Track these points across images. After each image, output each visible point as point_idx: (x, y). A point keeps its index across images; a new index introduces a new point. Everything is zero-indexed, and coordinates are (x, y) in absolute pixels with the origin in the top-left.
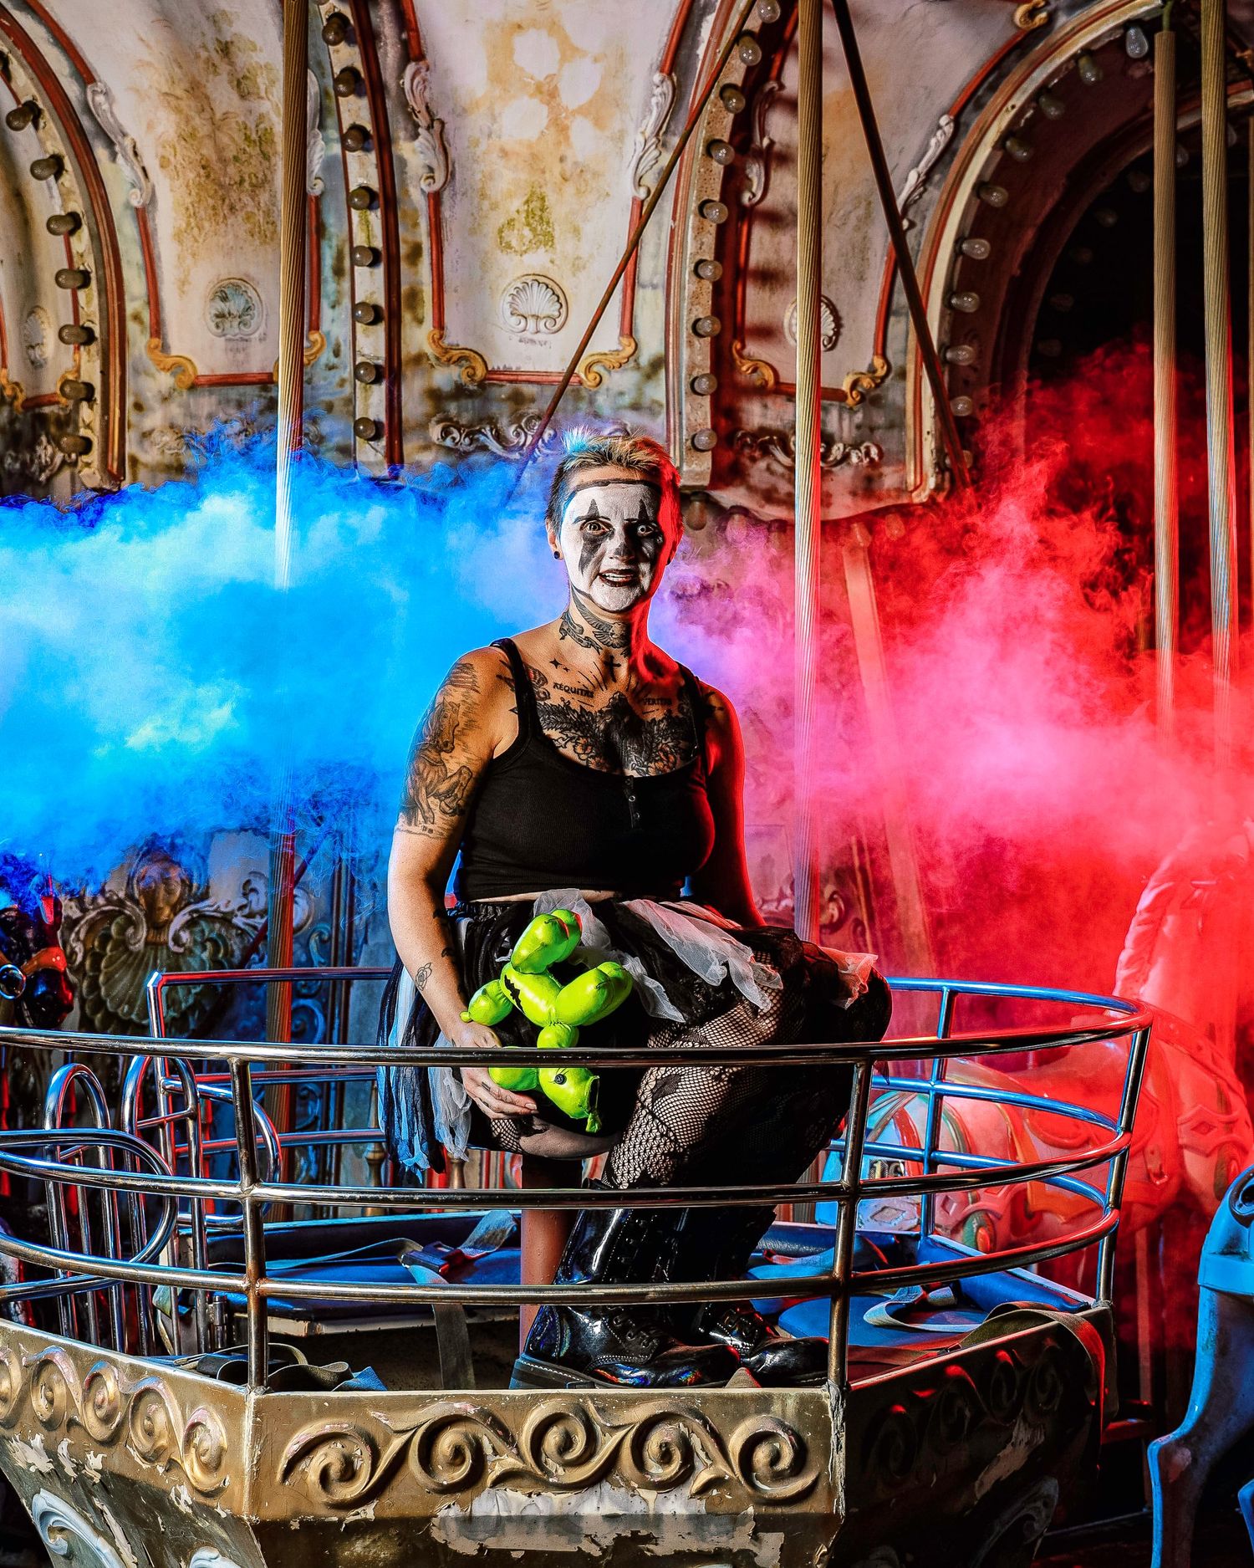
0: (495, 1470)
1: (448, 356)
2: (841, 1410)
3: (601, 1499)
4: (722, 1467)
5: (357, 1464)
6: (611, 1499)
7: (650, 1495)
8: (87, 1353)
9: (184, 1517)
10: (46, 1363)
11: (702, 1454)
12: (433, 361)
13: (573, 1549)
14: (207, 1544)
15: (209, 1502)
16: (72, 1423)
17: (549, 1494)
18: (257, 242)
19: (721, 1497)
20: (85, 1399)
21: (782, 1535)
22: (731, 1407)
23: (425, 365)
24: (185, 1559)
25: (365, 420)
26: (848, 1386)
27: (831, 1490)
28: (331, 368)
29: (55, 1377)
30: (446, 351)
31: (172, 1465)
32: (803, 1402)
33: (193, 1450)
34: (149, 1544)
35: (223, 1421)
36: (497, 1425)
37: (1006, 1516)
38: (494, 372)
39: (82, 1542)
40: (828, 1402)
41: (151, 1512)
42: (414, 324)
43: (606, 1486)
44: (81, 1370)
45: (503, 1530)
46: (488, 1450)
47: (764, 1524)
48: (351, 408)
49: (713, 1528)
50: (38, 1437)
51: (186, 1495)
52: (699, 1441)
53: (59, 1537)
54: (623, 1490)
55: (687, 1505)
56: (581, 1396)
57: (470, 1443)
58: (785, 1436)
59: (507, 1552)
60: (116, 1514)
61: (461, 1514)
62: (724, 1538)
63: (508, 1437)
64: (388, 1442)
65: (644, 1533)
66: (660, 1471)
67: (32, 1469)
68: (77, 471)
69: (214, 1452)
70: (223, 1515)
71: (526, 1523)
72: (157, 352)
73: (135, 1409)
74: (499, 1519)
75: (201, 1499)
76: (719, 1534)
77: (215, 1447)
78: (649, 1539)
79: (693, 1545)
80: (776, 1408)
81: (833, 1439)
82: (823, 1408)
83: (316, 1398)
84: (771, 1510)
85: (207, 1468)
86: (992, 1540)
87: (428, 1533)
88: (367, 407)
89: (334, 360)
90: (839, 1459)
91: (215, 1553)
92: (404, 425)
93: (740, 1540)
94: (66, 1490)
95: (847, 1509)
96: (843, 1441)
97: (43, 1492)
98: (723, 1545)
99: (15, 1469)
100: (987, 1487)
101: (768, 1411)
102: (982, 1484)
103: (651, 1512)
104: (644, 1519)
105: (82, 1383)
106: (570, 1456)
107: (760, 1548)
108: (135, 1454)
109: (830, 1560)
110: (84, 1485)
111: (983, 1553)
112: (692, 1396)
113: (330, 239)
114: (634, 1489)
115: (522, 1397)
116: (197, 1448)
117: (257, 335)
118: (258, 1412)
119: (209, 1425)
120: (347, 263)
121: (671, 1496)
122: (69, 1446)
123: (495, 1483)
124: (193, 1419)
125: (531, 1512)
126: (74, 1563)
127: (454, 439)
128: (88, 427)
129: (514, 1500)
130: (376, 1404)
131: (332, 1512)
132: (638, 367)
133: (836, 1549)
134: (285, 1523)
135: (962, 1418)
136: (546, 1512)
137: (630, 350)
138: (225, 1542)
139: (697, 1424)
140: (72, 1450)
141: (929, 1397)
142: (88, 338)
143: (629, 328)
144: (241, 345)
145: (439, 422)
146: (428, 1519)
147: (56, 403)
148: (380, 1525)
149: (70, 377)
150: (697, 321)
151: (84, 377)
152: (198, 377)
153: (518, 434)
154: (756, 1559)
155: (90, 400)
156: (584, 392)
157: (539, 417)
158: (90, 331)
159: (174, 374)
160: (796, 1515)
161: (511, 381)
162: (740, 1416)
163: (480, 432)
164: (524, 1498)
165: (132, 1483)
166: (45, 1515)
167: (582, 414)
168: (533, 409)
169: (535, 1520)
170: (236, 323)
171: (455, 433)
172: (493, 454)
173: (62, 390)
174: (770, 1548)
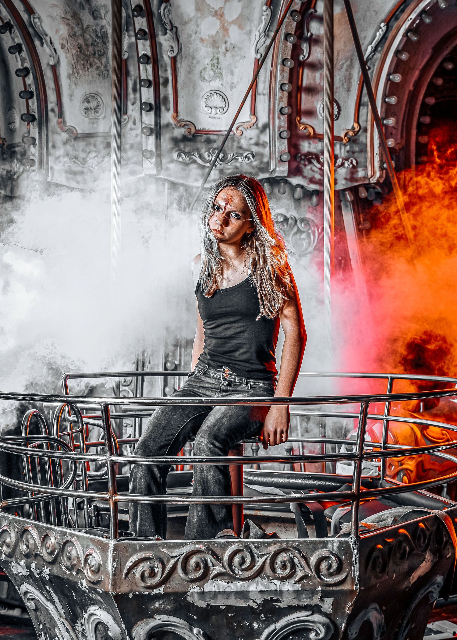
0: (213, 572)
1: (180, 124)
2: (357, 547)
3: (257, 584)
4: (308, 570)
5: (156, 570)
6: (261, 584)
7: (278, 583)
8: (42, 527)
9: (84, 593)
11: (299, 565)
12: (174, 126)
13: (245, 605)
14: (94, 604)
15: (95, 586)
16: (37, 555)
17: (236, 582)
18: (101, 78)
19: (307, 583)
20: (42, 545)
21: (332, 599)
22: (311, 546)
23: (171, 128)
24: (85, 610)
25: (147, 151)
26: (359, 537)
27: (353, 580)
29: (29, 536)
30: (179, 122)
31: (79, 571)
32: (341, 544)
33: (88, 565)
34: (69, 605)
35: (100, 553)
37: (422, 591)
38: (199, 130)
39: (41, 604)
40: (351, 544)
41: (70, 591)
42: (166, 111)
43: (259, 579)
44: (40, 533)
45: (217, 597)
46: (211, 565)
47: (325, 594)
48: (140, 146)
49: (304, 596)
50: (23, 561)
51: (85, 584)
52: (298, 560)
53: (31, 602)
54: (266, 580)
55: (293, 587)
56: (248, 542)
57: (203, 561)
58: (334, 558)
59: (218, 606)
60: (56, 592)
61: (199, 591)
62: (309, 600)
63: (218, 559)
64: (168, 561)
65: (275, 598)
66: (282, 572)
67: (20, 574)
68: (29, 173)
69: (97, 566)
70: (101, 592)
71: (226, 594)
72: (61, 124)
73: (63, 549)
74: (215, 592)
75: (91, 585)
76: (306, 598)
77: (97, 564)
78: (277, 601)
79: (296, 603)
80: (330, 546)
81: (354, 559)
82: (349, 546)
83: (139, 544)
84: (328, 588)
85: (93, 572)
86: (417, 601)
87: (186, 598)
88: (147, 145)
89: (133, 126)
90: (356, 567)
91: (97, 607)
92: (162, 153)
93: (316, 601)
94: (35, 583)
95: (360, 588)
96: (358, 560)
97: (25, 584)
98: (308, 603)
99: (13, 575)
100: (415, 579)
101: (326, 548)
102: (413, 578)
103: (278, 590)
104: (275, 592)
105: (40, 538)
106: (244, 567)
107: (323, 604)
108: (63, 567)
109: (353, 609)
111: (413, 606)
112: (295, 541)
113: (131, 77)
114: (271, 580)
115: (224, 543)
117: (101, 116)
118: (115, 549)
119: (94, 555)
120: (138, 86)
121: (286, 583)
122: (36, 564)
123: (213, 578)
124: (87, 552)
125: (228, 590)
126: (38, 613)
127: (183, 158)
128: (33, 155)
129: (221, 585)
130: (163, 545)
131: (146, 590)
132: (257, 128)
133: (355, 603)
134: (127, 595)
135: (405, 550)
136: (234, 590)
137: (254, 121)
138: (101, 602)
139: (297, 553)
140: (37, 566)
141: (392, 542)
142: (33, 119)
143: (254, 112)
144: (95, 121)
145: (176, 151)
146: (186, 593)
147: (21, 146)
148: (166, 595)
149: (26, 135)
150: (282, 108)
151: (32, 135)
152: (78, 134)
153: (209, 156)
154: (322, 609)
155: (34, 144)
156: (236, 139)
157: (217, 149)
158: (34, 116)
159: (68, 133)
160: (339, 590)
161: (206, 134)
162: (315, 550)
163: (193, 155)
164: (226, 584)
165: (62, 579)
166: (26, 593)
167: (235, 147)
168: (215, 146)
169: (230, 593)
170: (93, 112)
171: (183, 156)
172: (199, 164)
173: (23, 140)
174: (328, 604)
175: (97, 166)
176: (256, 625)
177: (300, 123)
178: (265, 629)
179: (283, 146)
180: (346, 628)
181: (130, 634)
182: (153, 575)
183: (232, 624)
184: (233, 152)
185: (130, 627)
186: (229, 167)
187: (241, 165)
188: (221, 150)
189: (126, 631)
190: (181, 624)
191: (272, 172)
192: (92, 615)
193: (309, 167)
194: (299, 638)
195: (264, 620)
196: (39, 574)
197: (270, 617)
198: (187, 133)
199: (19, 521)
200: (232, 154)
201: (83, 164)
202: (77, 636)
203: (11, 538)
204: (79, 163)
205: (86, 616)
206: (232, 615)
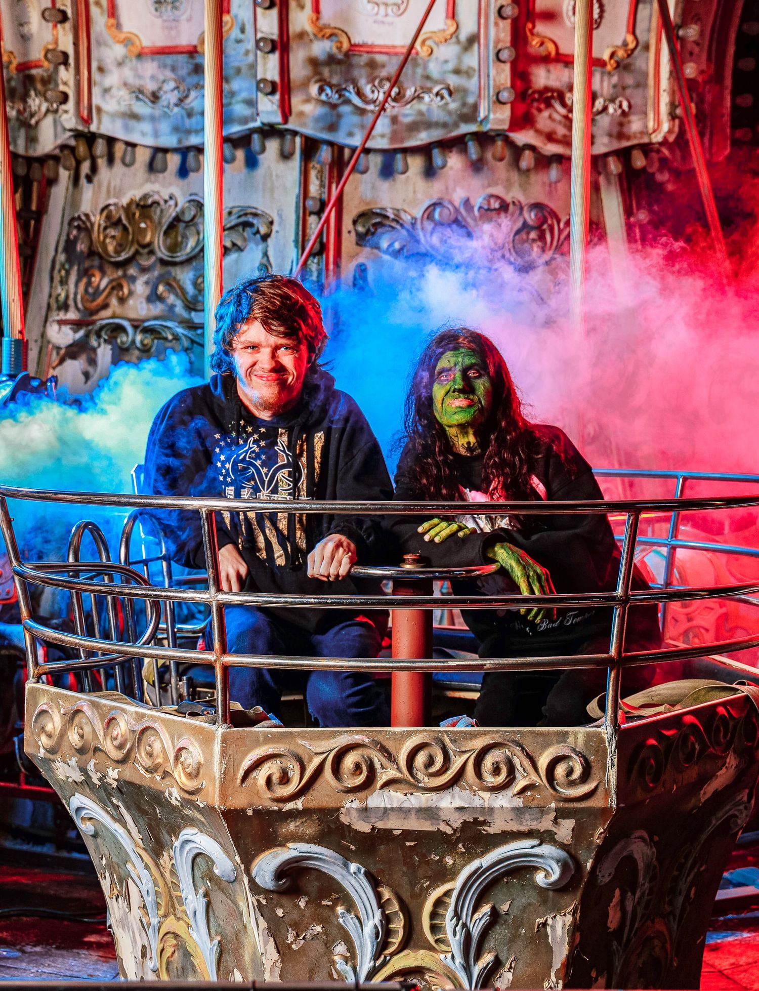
0: (382, 778)
1: (322, 33)
2: (614, 742)
3: (453, 797)
4: (534, 777)
5: (291, 774)
6: (460, 797)
7: (486, 795)
8: (105, 705)
9: (174, 808)
10: (78, 711)
11: (521, 769)
12: (312, 37)
13: (434, 829)
14: (190, 825)
15: (191, 797)
16: (96, 750)
17: (419, 794)
19: (533, 796)
20: (105, 735)
21: (573, 821)
22: (540, 739)
23: (306, 39)
24: (175, 835)
25: (264, 80)
26: (619, 726)
27: (607, 792)
28: (239, 41)
29: (84, 721)
30: (321, 29)
31: (166, 774)
32: (589, 736)
33: (180, 765)
34: (150, 827)
35: (200, 747)
36: (384, 750)
37: (720, 814)
38: (355, 45)
39: (104, 826)
40: (605, 736)
41: (152, 806)
42: (298, 9)
43: (456, 789)
44: (102, 716)
45: (388, 816)
46: (377, 766)
47: (561, 814)
48: (253, 71)
49: (527, 816)
50: (74, 759)
51: (176, 793)
52: (519, 760)
53: (88, 823)
54: (468, 792)
55: (510, 802)
56: (440, 732)
57: (366, 761)
58: (577, 758)
59: (389, 831)
60: (128, 808)
61: (360, 806)
62: (535, 823)
63: (391, 757)
64: (311, 760)
65: (481, 819)
66: (493, 780)
67: (70, 780)
68: (57, 116)
69: (195, 766)
70: (202, 806)
71: (403, 812)
72: (114, 29)
73: (140, 740)
74: (385, 809)
75: (186, 796)
76: (531, 820)
77: (195, 762)
78: (484, 823)
79: (514, 827)
80: (571, 740)
81: (609, 760)
82: (602, 741)
83: (262, 732)
84: (566, 805)
85: (189, 776)
86: (710, 829)
87: (338, 818)
88: (265, 70)
89: (240, 36)
90: (612, 774)
91: (196, 830)
92: (292, 85)
93: (546, 824)
94: (93, 793)
95: (618, 804)
96: (615, 762)
97: (77, 795)
98: (534, 827)
99: (57, 781)
100: (708, 795)
101: (565, 742)
102: (705, 793)
103: (487, 806)
104: (482, 810)
105: (102, 723)
106: (433, 770)
107: (559, 830)
108: (140, 768)
109: (605, 837)
110: (106, 790)
111: (704, 837)
112: (514, 732)
114: (475, 791)
115: (401, 732)
116: (183, 764)
117: (185, 16)
118: (224, 740)
119: (191, 748)
121: (500, 796)
122: (95, 764)
123: (383, 787)
124: (180, 745)
125: (406, 805)
126: (99, 840)
127: (327, 95)
128: (65, 84)
129: (394, 798)
130: (303, 736)
131: (274, 804)
132: (458, 42)
133: (609, 830)
134: (244, 811)
135: (694, 749)
136: (416, 805)
137: (453, 29)
138: (203, 823)
139: (517, 750)
140: (97, 767)
141: (672, 735)
142: (63, 18)
143: (452, 14)
144: (174, 24)
145: (316, 82)
146: (338, 809)
147: (41, 66)
148: (305, 813)
149: (51, 47)
150: (502, 7)
151: (61, 47)
152: (143, 48)
153: (373, 92)
154: (556, 836)
155: (66, 63)
156: (420, 61)
157: (388, 79)
158: (64, 13)
159: (126, 46)
160: (583, 808)
161: (368, 52)
162: (546, 746)
163: (345, 89)
164: (403, 796)
165: (139, 787)
166: (79, 809)
167: (418, 76)
168: (384, 73)
169: (409, 810)
170: (169, 7)
171: (328, 91)
172: (356, 107)
173: (46, 56)
174: (565, 830)
175: (176, 105)
176: (449, 861)
177: (532, 34)
178: (463, 866)
179: (503, 75)
180: (594, 867)
181: (248, 871)
182: (285, 780)
183: (412, 858)
184: (414, 84)
185: (247, 860)
186: (407, 112)
187: (429, 110)
188: (395, 81)
189: (242, 866)
190: (330, 857)
191: (481, 122)
192: (187, 841)
193: (546, 114)
194: (519, 880)
195: (462, 853)
196: (100, 779)
197: (473, 848)
198: (335, 50)
199: (67, 696)
200: (413, 89)
201: (153, 102)
202: (162, 875)
203: (54, 723)
204: (147, 100)
205: (177, 844)
206: (412, 844)
